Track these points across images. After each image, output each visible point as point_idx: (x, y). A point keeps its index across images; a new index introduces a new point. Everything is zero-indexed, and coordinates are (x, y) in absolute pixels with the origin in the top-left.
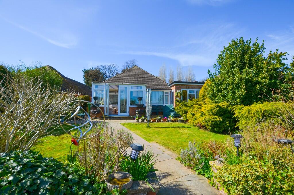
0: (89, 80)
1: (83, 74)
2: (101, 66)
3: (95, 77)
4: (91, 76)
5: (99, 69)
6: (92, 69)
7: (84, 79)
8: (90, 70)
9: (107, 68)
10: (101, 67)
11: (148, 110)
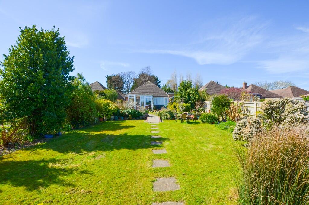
0: (111, 85)
1: (106, 79)
2: (122, 72)
3: (116, 82)
4: (113, 82)
5: (119, 75)
6: (113, 75)
7: (107, 84)
8: (112, 76)
9: (126, 74)
10: (121, 74)
11: (152, 107)
